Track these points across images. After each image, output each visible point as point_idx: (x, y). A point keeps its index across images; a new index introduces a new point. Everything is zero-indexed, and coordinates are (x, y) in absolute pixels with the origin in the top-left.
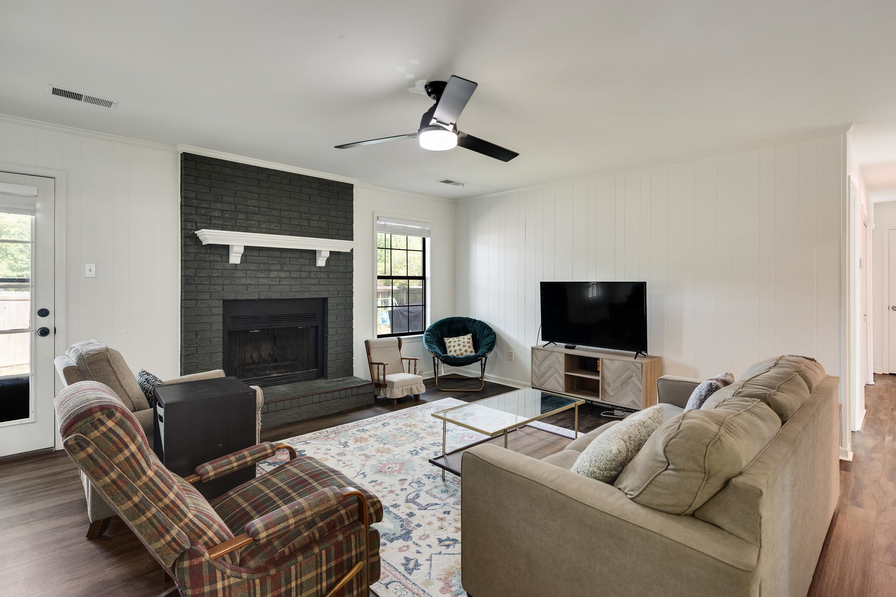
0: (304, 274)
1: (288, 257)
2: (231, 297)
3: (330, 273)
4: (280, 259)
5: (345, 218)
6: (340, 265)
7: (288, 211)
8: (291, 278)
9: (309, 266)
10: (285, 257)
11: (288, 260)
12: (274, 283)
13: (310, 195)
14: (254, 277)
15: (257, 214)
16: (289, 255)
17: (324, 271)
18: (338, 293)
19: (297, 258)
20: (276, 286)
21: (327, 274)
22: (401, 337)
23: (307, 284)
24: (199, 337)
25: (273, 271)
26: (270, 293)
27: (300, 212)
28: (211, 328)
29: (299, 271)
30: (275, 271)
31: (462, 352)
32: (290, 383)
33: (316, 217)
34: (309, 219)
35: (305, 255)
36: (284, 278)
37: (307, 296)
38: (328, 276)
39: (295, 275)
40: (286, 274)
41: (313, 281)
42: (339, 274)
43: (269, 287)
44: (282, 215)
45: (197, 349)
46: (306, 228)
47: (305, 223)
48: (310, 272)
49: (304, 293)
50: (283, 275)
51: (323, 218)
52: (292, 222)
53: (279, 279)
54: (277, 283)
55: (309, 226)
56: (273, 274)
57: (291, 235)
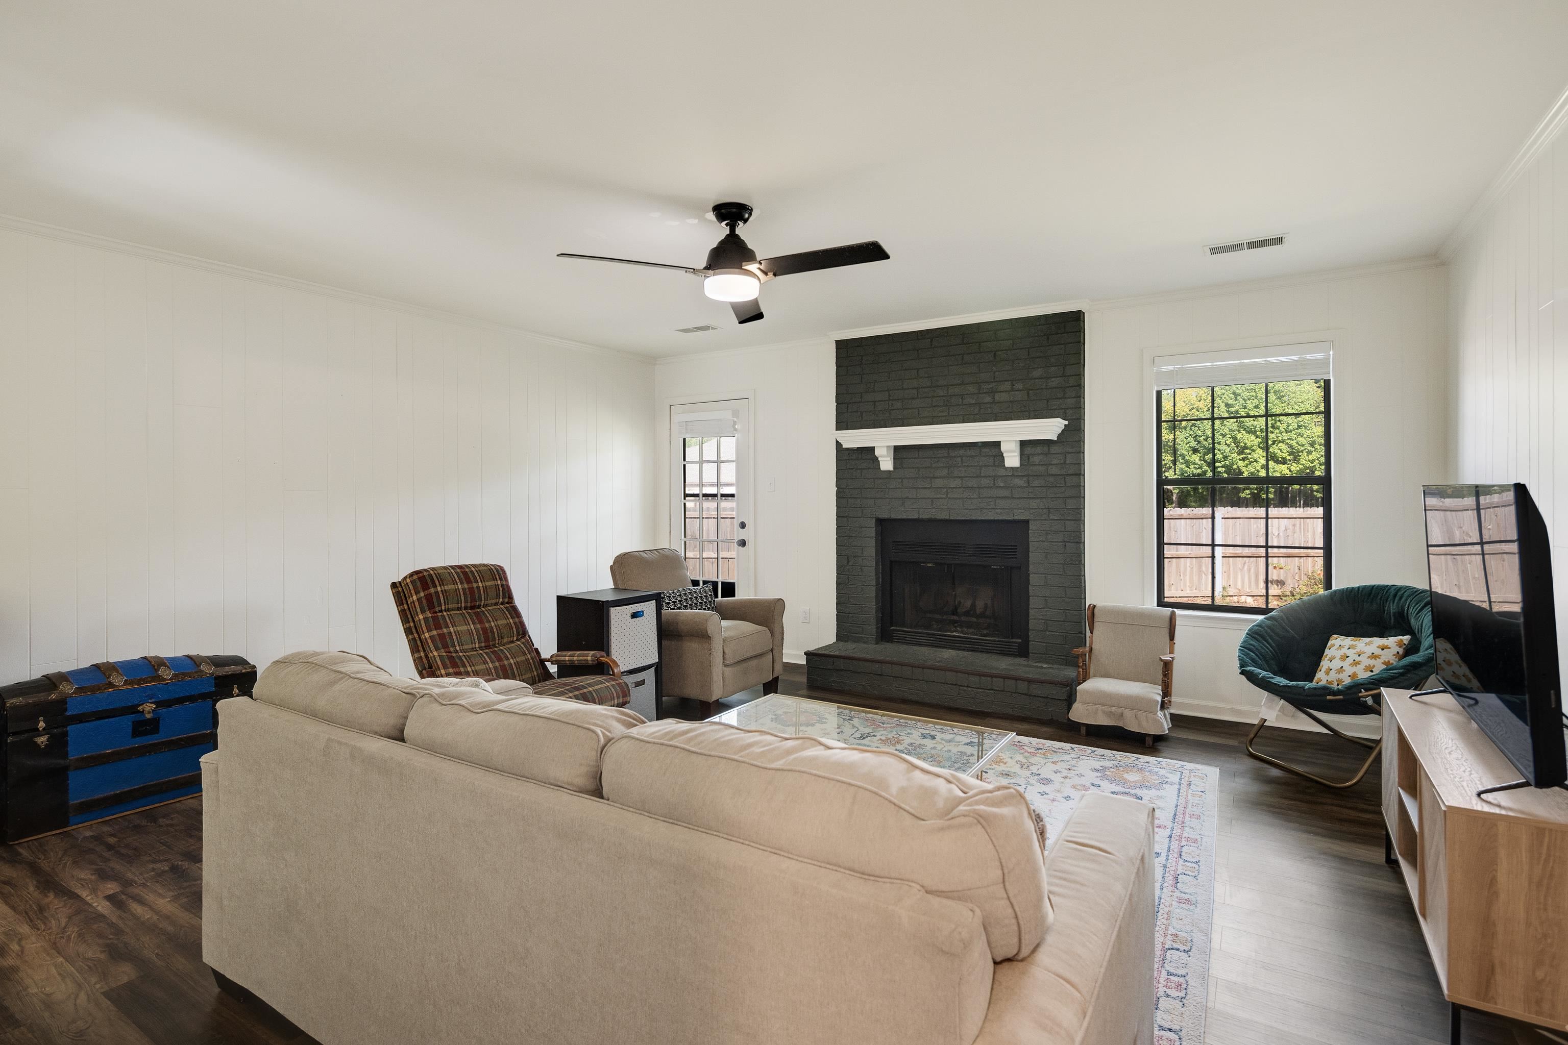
0: (985, 482)
1: (960, 456)
2: (885, 516)
3: (1031, 478)
4: (947, 460)
5: (1063, 376)
6: (1053, 463)
7: (960, 385)
8: (964, 488)
9: (994, 468)
10: (955, 457)
11: (959, 459)
12: (939, 496)
13: (995, 351)
14: (911, 488)
15: (916, 398)
16: (961, 452)
17: (1020, 474)
18: (1049, 513)
19: (972, 457)
20: (941, 500)
21: (1025, 479)
22: (1178, 612)
23: (990, 497)
24: (850, 564)
25: (937, 478)
26: (934, 510)
27: (978, 383)
28: (862, 553)
29: (977, 477)
30: (940, 477)
31: (1341, 676)
32: (973, 651)
33: (1007, 386)
34: (993, 392)
35: (988, 450)
36: (954, 488)
37: (991, 516)
38: (1029, 483)
39: (972, 483)
40: (958, 482)
41: (1001, 493)
42: (1051, 479)
43: (932, 501)
44: (950, 394)
45: (848, 578)
46: (989, 406)
47: (988, 399)
48: (995, 478)
49: (985, 511)
50: (953, 483)
51: (1019, 386)
52: (965, 402)
53: (945, 490)
54: (944, 496)
55: (994, 402)
56: (939, 483)
57: (963, 422)
